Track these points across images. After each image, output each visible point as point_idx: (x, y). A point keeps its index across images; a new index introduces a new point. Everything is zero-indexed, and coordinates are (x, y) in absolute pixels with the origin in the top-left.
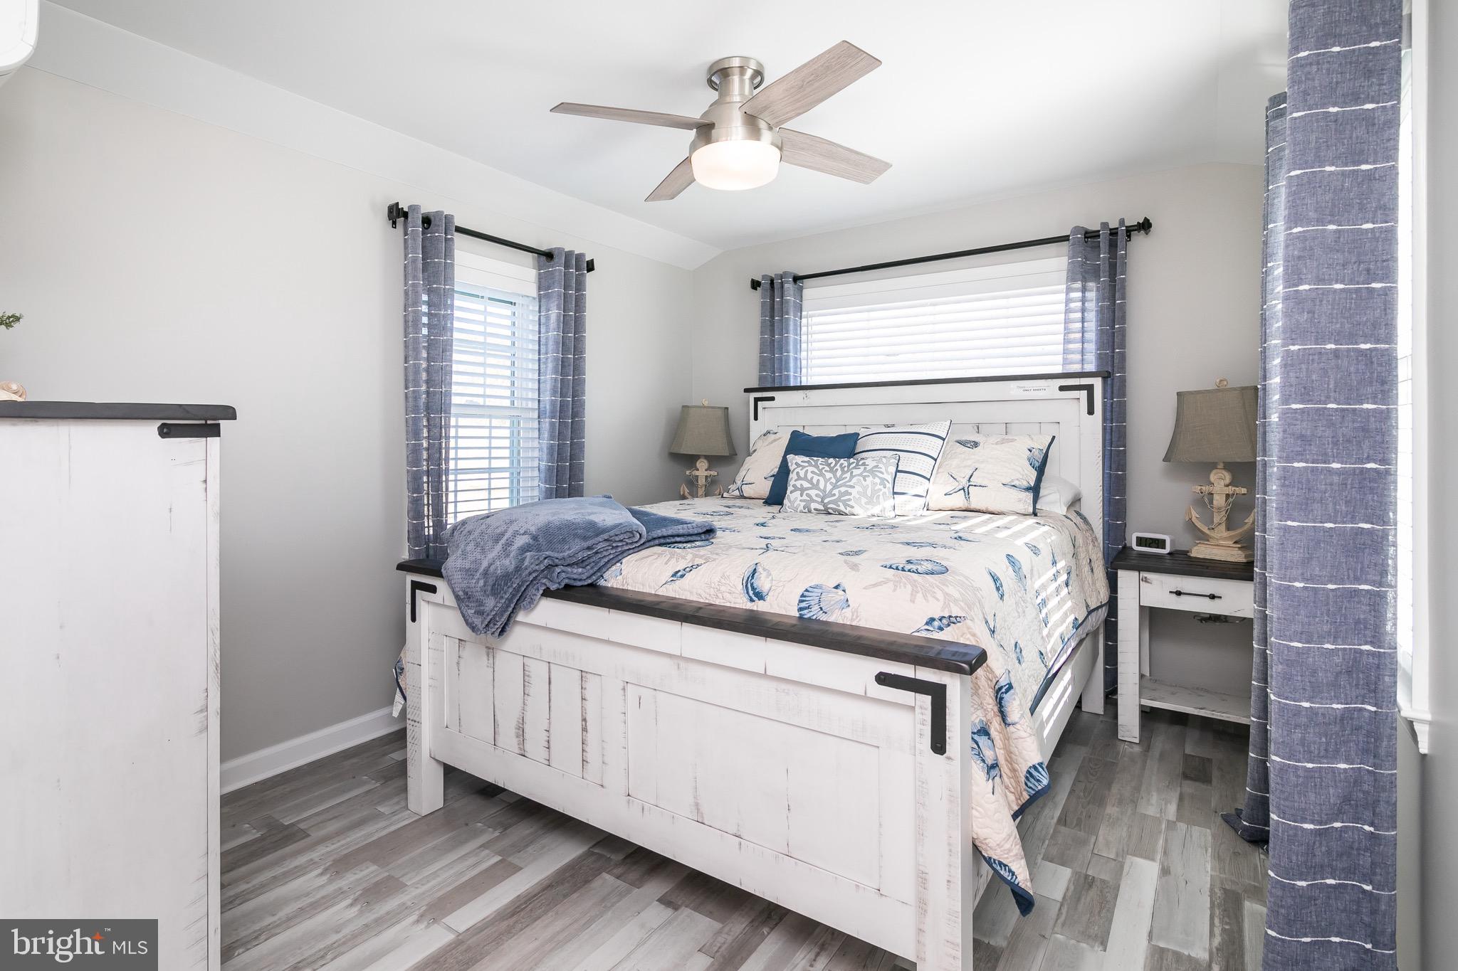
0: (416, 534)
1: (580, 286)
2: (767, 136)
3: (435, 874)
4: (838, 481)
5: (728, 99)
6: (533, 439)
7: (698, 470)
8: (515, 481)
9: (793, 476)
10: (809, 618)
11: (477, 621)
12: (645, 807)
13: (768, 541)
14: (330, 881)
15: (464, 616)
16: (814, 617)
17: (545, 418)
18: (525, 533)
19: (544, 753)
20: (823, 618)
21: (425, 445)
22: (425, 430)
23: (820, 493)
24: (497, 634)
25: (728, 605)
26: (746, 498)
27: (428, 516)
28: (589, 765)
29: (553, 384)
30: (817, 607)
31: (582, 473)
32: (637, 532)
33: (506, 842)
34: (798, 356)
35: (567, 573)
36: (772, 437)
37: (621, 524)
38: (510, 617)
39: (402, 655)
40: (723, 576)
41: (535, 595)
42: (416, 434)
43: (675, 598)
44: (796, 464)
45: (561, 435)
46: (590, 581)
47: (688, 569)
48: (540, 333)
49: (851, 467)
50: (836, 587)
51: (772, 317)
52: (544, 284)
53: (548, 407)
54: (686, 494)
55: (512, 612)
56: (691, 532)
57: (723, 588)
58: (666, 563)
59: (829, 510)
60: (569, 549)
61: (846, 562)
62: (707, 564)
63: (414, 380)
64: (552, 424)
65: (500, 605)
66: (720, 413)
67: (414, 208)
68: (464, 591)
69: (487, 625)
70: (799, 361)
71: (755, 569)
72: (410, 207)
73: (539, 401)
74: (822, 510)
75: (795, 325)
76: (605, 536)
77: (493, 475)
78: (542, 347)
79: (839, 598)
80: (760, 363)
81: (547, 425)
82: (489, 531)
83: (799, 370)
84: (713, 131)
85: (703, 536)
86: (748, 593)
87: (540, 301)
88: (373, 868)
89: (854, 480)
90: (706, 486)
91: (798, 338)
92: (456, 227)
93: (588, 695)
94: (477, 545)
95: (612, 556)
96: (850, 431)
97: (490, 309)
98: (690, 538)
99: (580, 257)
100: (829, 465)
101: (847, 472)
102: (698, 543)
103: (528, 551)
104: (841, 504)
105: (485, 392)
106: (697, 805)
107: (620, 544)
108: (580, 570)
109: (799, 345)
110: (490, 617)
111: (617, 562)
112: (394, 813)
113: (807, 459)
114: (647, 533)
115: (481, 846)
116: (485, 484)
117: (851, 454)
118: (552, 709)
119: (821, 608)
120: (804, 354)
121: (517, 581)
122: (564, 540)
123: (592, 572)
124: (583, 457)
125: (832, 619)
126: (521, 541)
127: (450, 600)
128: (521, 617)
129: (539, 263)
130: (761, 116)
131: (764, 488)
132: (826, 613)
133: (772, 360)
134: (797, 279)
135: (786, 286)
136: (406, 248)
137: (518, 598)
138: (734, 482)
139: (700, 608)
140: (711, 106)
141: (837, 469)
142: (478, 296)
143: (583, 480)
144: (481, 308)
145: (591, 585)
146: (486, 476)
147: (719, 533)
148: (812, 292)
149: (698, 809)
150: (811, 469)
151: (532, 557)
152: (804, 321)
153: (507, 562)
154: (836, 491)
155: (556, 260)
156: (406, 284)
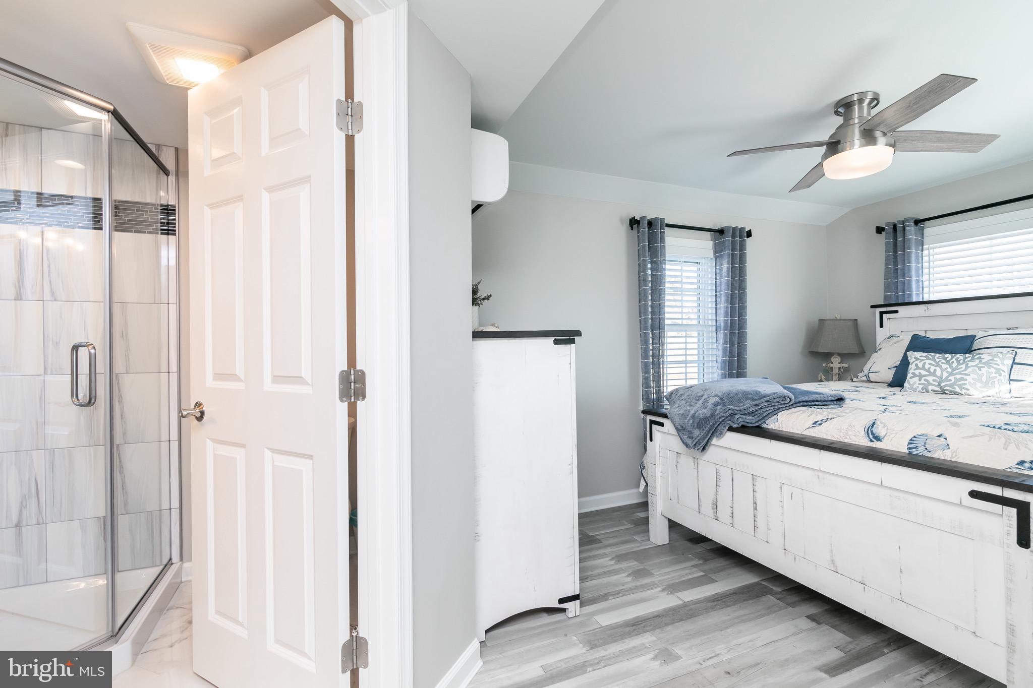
0: (646, 397)
1: (742, 247)
2: (882, 140)
3: (668, 573)
4: (953, 370)
5: (851, 122)
6: (712, 343)
7: (832, 363)
8: (702, 369)
9: (912, 368)
10: (917, 454)
11: (689, 442)
12: (796, 558)
13: (885, 407)
14: (616, 564)
15: (681, 439)
16: (921, 454)
17: (721, 331)
18: (715, 396)
19: (730, 520)
20: (929, 455)
21: (651, 348)
22: (651, 339)
23: (937, 379)
24: (700, 450)
25: (854, 443)
26: (872, 382)
27: (653, 387)
28: (758, 529)
29: (726, 310)
30: (923, 448)
31: (746, 364)
32: (788, 397)
33: (706, 567)
34: (920, 279)
35: (743, 418)
36: (896, 339)
37: (777, 393)
38: (708, 441)
39: (644, 459)
40: (850, 426)
41: (723, 430)
42: (646, 342)
43: (816, 437)
44: (915, 358)
45: (731, 341)
46: (757, 424)
47: (824, 420)
48: (716, 279)
49: (967, 360)
50: (939, 436)
51: (895, 251)
52: (718, 250)
53: (722, 324)
54: (823, 379)
55: (709, 439)
56: (826, 400)
57: (850, 433)
58: (809, 416)
59: (945, 391)
60: (743, 405)
61: (949, 421)
62: (837, 418)
63: (644, 312)
64: (725, 335)
65: (702, 434)
66: (850, 323)
67: (643, 218)
68: (681, 426)
69: (695, 445)
70: (921, 283)
71: (874, 422)
72: (641, 218)
73: (716, 320)
74: (939, 391)
75: (917, 257)
76: (767, 399)
77: (688, 365)
78: (717, 287)
79: (941, 443)
80: (884, 286)
81: (722, 335)
82: (693, 394)
83: (921, 289)
84: (839, 146)
85: (835, 402)
86: (868, 436)
87: (716, 260)
88: (636, 563)
89: (969, 370)
90: (839, 374)
91: (920, 265)
92: (666, 224)
93: (757, 489)
94: (687, 402)
95: (771, 411)
96: (970, 333)
97: (684, 268)
98: (825, 403)
99: (742, 229)
100: (946, 359)
101: (963, 364)
102: (831, 406)
103: (717, 406)
104: (956, 387)
105: (682, 317)
106: (833, 561)
107: (776, 404)
108: (751, 418)
109: (921, 271)
110: (697, 440)
111: (775, 414)
112: (643, 541)
113: (926, 354)
114: (795, 398)
115: (692, 566)
116: (683, 370)
117: (969, 351)
118: (734, 495)
119: (926, 449)
120: (926, 277)
121: (712, 421)
122: (740, 400)
123: (758, 419)
124: (746, 354)
125: (935, 455)
126: (713, 400)
127: (673, 430)
128: (714, 441)
129: (715, 236)
130: (878, 129)
131: (889, 376)
132: (930, 452)
133: (896, 284)
134: (917, 222)
135: (907, 228)
136: (639, 240)
137: (713, 430)
138: (862, 371)
139: (833, 443)
140: (838, 129)
141: (953, 362)
142: (677, 261)
143: (746, 369)
144: (679, 268)
145: (758, 427)
146: (684, 365)
147: (847, 401)
148: (931, 230)
149: (833, 564)
150: (928, 362)
151: (721, 409)
152: (925, 252)
153: (706, 411)
154: (952, 378)
155: (726, 234)
156: (639, 260)
